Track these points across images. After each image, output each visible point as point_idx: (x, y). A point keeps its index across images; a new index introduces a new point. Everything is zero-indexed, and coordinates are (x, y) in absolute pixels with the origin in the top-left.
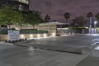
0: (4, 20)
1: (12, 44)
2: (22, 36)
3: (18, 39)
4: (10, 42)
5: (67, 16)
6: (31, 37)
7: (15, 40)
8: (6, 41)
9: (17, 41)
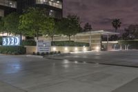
2: (54, 49)
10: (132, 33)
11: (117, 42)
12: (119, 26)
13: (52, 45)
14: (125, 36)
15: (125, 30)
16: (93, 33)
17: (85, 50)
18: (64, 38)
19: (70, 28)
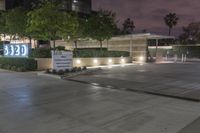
0: (44, 29)
1: (58, 77)
2: (78, 62)
3: (70, 68)
4: (54, 72)
5: (171, 20)
6: (95, 63)
7: (64, 69)
8: (48, 72)
9: (67, 71)
10: (193, 35)
11: (170, 47)
12: (175, 23)
13: (75, 56)
14: (182, 39)
15: (184, 29)
16: (135, 37)
17: (123, 62)
19: (102, 30)
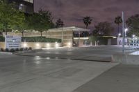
1: (10, 53)
2: (25, 45)
3: (19, 48)
4: (7, 50)
7: (15, 48)
8: (2, 50)
10: (101, 30)
11: (87, 38)
12: (90, 23)
13: (23, 41)
14: (95, 33)
16: (65, 29)
17: (57, 45)
18: (35, 33)
19: (42, 24)
